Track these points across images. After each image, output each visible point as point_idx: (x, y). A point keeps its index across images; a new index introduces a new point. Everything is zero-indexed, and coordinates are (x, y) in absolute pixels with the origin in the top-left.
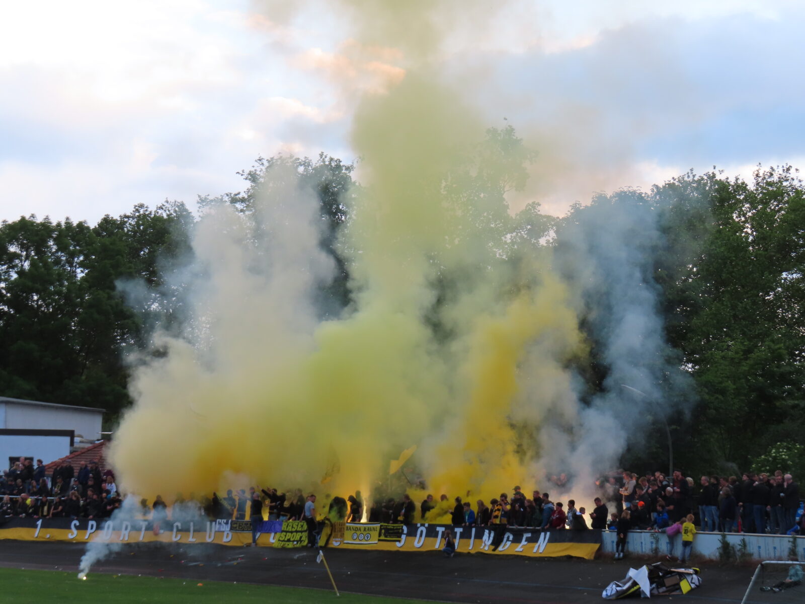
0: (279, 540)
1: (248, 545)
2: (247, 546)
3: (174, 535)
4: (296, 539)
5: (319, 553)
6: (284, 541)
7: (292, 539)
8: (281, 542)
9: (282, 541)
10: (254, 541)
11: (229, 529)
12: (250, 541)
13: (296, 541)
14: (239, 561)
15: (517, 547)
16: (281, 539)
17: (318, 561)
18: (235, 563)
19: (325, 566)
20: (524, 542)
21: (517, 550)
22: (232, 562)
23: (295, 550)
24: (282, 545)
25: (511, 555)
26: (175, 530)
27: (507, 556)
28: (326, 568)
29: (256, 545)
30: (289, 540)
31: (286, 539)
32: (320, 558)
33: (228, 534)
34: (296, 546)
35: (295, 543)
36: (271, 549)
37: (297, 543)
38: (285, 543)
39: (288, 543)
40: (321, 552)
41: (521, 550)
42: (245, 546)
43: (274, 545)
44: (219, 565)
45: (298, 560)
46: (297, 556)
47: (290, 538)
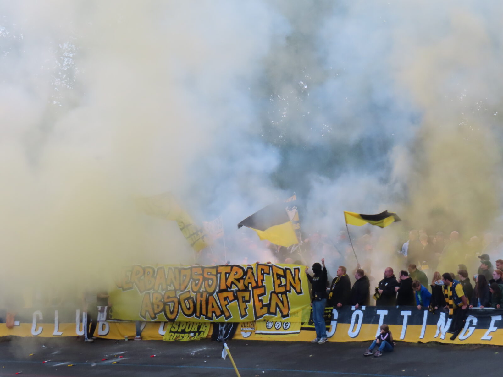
0: (171, 332)
1: (131, 339)
2: (129, 340)
3: (33, 328)
4: (192, 330)
5: (224, 347)
6: (177, 332)
7: (187, 330)
8: (173, 334)
9: (175, 333)
10: (139, 333)
11: (104, 318)
12: (134, 333)
13: (193, 332)
14: (119, 359)
15: (483, 334)
16: (173, 330)
17: (224, 356)
18: (114, 362)
19: (231, 363)
20: (492, 328)
21: (484, 338)
22: (110, 361)
23: (192, 343)
24: (174, 338)
25: (476, 345)
26: (34, 321)
27: (471, 345)
28: (233, 367)
29: (141, 338)
30: (183, 332)
31: (180, 330)
32: (225, 354)
33: (104, 324)
34: (192, 339)
35: (192, 334)
36: (160, 343)
37: (195, 335)
38: (178, 334)
39: (183, 335)
40: (225, 345)
41: (489, 338)
42: (126, 340)
43: (164, 338)
44: (94, 365)
45: (196, 356)
46: (194, 352)
47: (185, 329)
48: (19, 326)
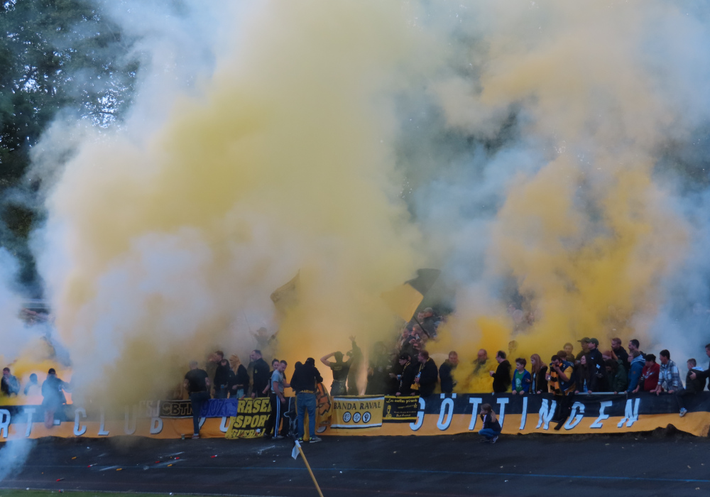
0: (234, 428)
1: (188, 438)
2: (186, 439)
3: (76, 428)
4: (259, 426)
5: (295, 444)
6: (241, 428)
7: (252, 426)
8: (236, 431)
9: (238, 429)
11: (158, 414)
12: (191, 431)
13: (259, 428)
14: (176, 461)
15: (593, 422)
16: (236, 425)
17: (294, 456)
18: (169, 464)
19: (304, 463)
20: (603, 416)
21: (593, 426)
22: (165, 464)
23: (257, 441)
24: (238, 435)
25: (584, 435)
26: (77, 419)
27: (578, 436)
28: (306, 467)
29: (200, 436)
30: (248, 427)
31: (244, 426)
32: (296, 453)
33: (157, 421)
34: (259, 435)
35: (258, 430)
36: (222, 441)
37: (261, 431)
38: (242, 431)
39: (248, 431)
41: (599, 425)
42: (183, 439)
43: (226, 436)
44: (146, 468)
45: (264, 455)
46: (261, 450)
47: (250, 424)
48: (59, 425)
